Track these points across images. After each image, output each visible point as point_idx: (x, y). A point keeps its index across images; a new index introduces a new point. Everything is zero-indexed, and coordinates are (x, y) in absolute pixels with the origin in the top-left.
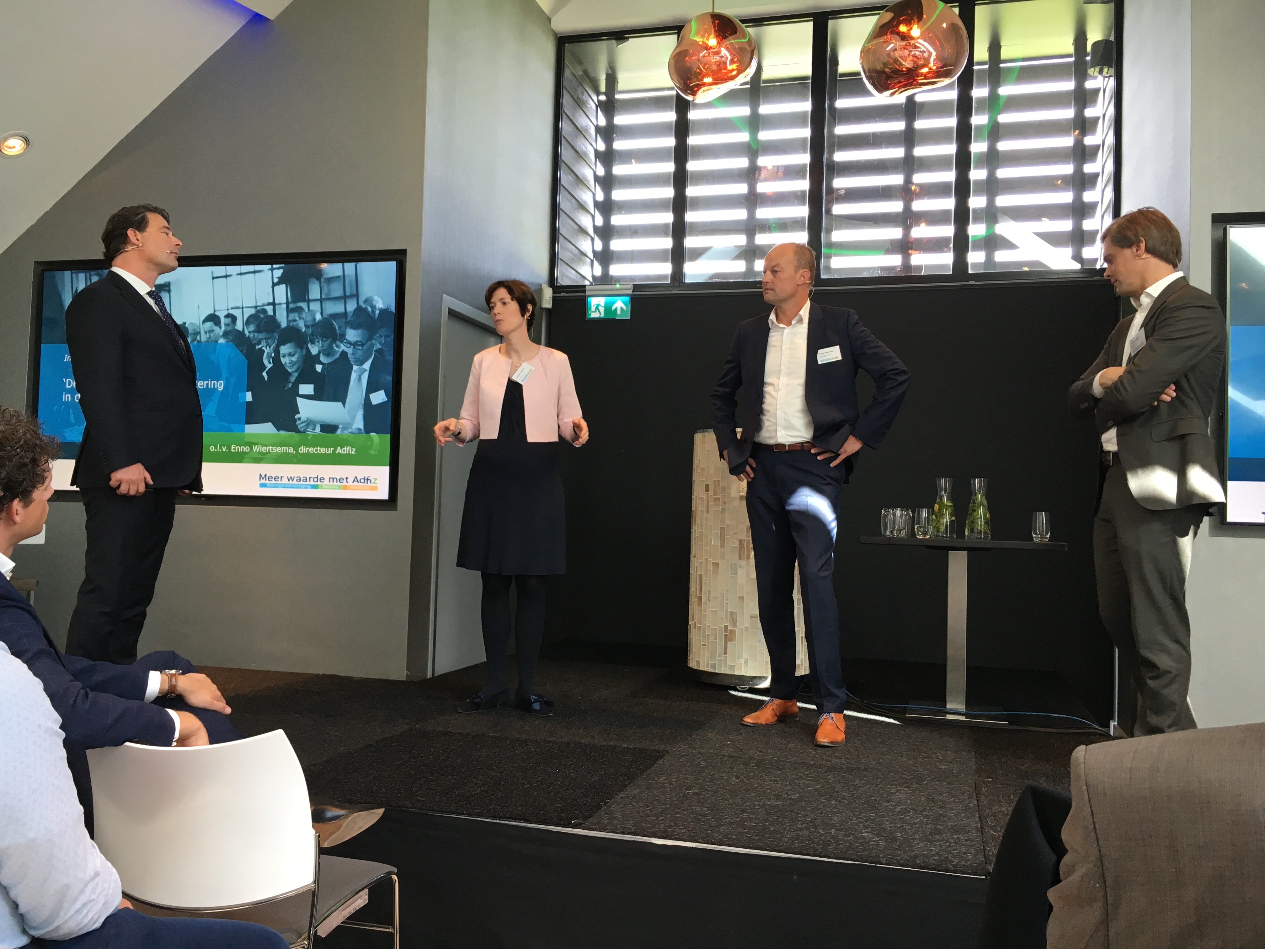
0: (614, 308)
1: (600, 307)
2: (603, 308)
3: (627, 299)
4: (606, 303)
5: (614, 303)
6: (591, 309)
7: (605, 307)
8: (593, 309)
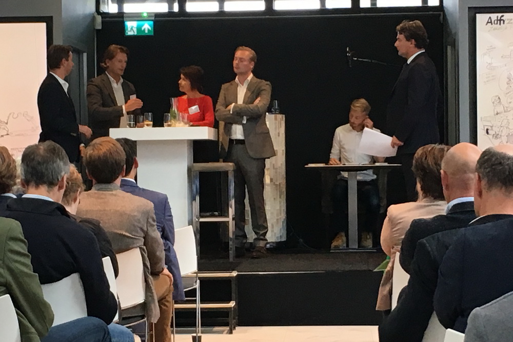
0: (143, 29)
1: (134, 28)
2: (136, 29)
3: (152, 23)
4: (138, 26)
5: (143, 26)
6: (127, 30)
7: (137, 28)
8: (129, 29)
